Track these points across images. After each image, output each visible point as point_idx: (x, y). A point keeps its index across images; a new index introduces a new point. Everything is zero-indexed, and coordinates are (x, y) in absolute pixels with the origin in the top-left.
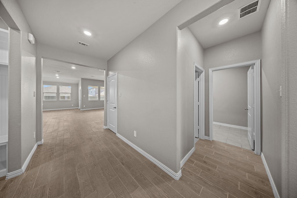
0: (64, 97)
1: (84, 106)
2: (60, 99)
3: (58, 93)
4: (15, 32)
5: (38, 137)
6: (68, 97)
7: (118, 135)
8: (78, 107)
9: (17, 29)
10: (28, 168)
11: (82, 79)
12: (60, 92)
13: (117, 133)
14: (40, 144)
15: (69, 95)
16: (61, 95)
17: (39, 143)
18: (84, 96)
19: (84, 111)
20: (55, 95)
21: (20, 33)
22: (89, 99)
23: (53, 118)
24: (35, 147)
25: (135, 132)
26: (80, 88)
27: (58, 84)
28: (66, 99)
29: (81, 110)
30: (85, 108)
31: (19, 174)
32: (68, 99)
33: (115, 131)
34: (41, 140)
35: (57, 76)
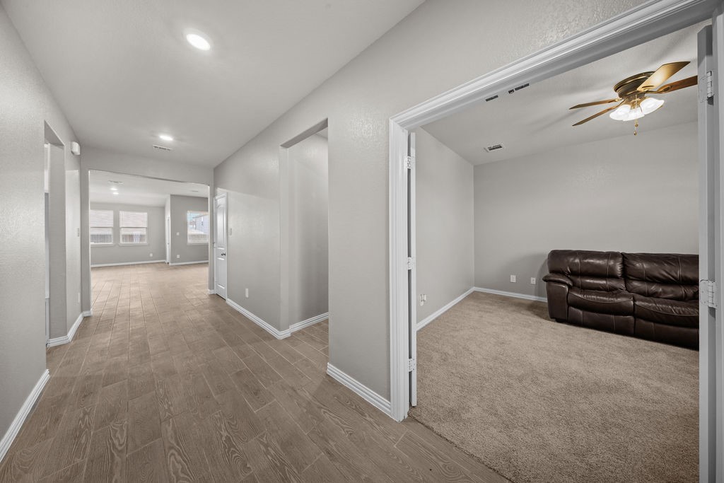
0: (131, 237)
1: (178, 256)
2: (121, 242)
3: (116, 228)
4: (57, 148)
5: (85, 305)
6: (142, 237)
7: (229, 301)
8: (165, 258)
9: (59, 144)
10: (75, 338)
11: (173, 196)
12: (121, 226)
13: (226, 298)
14: (87, 315)
15: (144, 232)
16: (123, 232)
17: (86, 313)
18: (178, 234)
19: (176, 268)
20: (110, 232)
21: (63, 149)
22: (190, 241)
23: (106, 281)
24: (79, 319)
25: (247, 290)
26: (168, 216)
27: (116, 207)
28: (136, 241)
29: (170, 264)
30: (179, 260)
31: (65, 342)
32: (141, 240)
33: (225, 295)
34: (89, 309)
35: (114, 191)
